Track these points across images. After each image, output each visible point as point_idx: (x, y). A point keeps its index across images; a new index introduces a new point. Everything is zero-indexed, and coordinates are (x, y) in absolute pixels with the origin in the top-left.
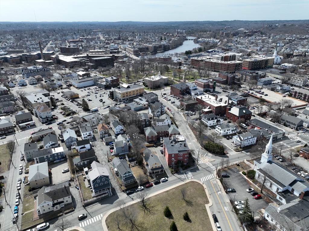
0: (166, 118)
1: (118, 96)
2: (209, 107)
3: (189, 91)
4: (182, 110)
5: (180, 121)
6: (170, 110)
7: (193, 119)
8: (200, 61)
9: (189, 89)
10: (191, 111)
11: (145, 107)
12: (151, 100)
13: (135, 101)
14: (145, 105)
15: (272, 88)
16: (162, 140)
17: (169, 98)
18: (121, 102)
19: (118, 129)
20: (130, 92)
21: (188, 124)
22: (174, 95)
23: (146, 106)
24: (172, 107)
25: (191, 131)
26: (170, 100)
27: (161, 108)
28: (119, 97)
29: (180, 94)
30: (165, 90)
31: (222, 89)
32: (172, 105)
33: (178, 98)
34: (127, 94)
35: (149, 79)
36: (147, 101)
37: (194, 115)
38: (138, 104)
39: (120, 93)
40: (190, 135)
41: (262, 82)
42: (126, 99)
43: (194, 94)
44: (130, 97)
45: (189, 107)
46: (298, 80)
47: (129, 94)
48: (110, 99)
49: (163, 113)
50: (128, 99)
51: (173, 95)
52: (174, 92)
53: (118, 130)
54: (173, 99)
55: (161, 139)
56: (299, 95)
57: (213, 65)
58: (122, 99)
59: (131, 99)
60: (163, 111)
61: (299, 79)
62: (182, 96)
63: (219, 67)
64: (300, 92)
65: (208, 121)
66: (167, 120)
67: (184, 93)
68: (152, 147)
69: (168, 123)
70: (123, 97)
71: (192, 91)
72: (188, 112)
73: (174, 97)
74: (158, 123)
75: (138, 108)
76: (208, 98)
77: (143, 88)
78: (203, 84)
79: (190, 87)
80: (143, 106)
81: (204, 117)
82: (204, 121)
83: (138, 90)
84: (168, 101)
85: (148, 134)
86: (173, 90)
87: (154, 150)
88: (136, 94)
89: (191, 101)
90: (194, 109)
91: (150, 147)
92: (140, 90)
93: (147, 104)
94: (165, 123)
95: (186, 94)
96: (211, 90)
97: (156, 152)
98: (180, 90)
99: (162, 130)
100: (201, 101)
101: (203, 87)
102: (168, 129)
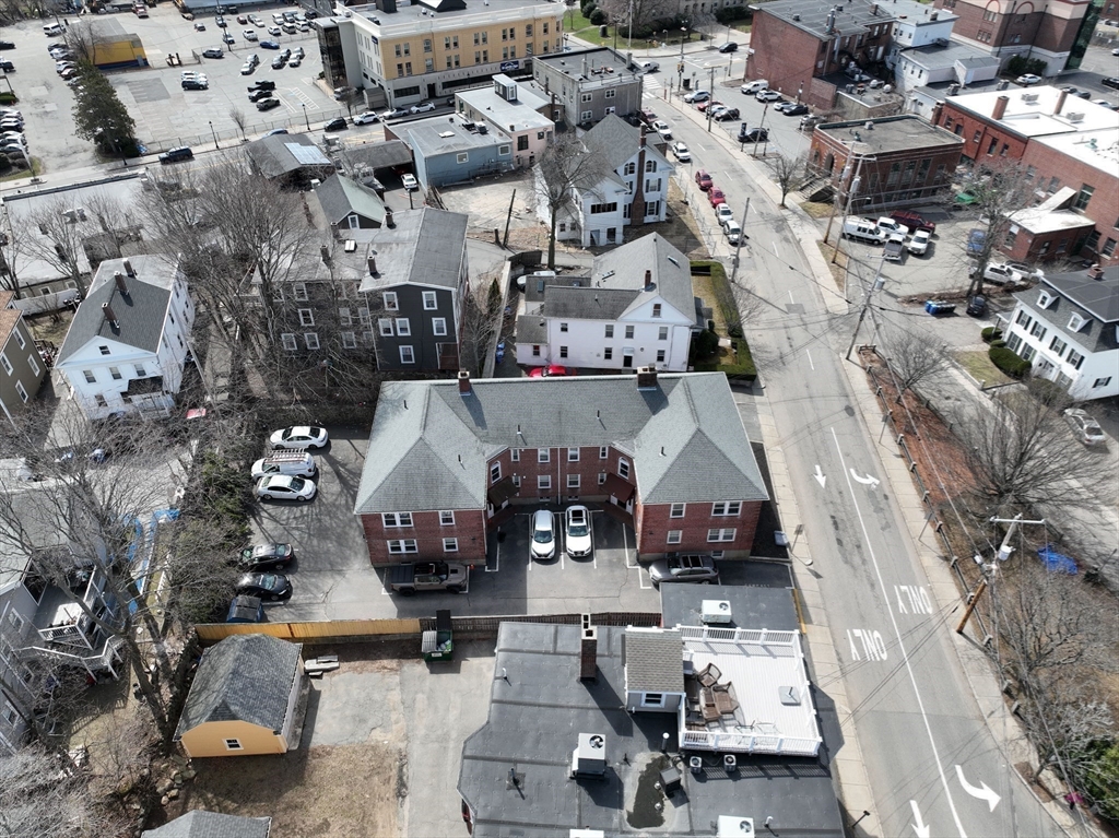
0: (649, 286)
1: (370, 62)
3: (883, 62)
4: (815, 198)
5: (790, 308)
6: (717, 198)
7: (910, 300)
9: (890, 45)
10: (900, 220)
11: (525, 154)
12: (582, 108)
13: (459, 106)
14: (523, 143)
16: (548, 548)
17: (728, 100)
18: (385, 106)
21: (861, 351)
22: (772, 87)
23: (537, 146)
24: (738, 173)
25: (888, 442)
26: (733, 116)
27: (633, 177)
28: (375, 69)
29: (817, 74)
30: (712, 49)
32: (742, 156)
33: (794, 105)
34: (429, 55)
36: (548, 110)
37: (919, 255)
38: (472, 127)
39: (375, 41)
40: (870, 493)
42: (424, 92)
43: (923, 81)
44: (456, 74)
45: (885, 177)
47: (441, 56)
48: (322, 83)
49: (649, 219)
50: (439, 91)
51: (763, 82)
52: (769, 60)
53: (110, 387)
54: (754, 114)
55: (544, 537)
58: (389, 89)
60: (650, 197)
62: (826, 89)
65: (1081, 351)
66: (657, 307)
67: (847, 64)
68: (393, 663)
69: (663, 336)
70: (400, 77)
71: (908, 61)
72: (872, 226)
73: (770, 97)
74: (564, 329)
75: (465, 156)
76: (1058, 112)
77: (553, 17)
78: (1003, 12)
79: (895, 26)
80: (504, 150)
81: (1048, 303)
82: (1033, 341)
83: (512, 30)
84: (718, 119)
85: (375, 492)
86: (770, 47)
87: (394, 716)
88: (502, 58)
89: (910, 129)
90: (922, 200)
91: (365, 659)
92: (529, 30)
93: (540, 136)
94: (630, 335)
95: (865, 77)
96: (1055, 60)
97: (409, 771)
98: (824, 46)
99: (561, 437)
100: (995, 134)
101: (994, 37)
102: (635, 431)
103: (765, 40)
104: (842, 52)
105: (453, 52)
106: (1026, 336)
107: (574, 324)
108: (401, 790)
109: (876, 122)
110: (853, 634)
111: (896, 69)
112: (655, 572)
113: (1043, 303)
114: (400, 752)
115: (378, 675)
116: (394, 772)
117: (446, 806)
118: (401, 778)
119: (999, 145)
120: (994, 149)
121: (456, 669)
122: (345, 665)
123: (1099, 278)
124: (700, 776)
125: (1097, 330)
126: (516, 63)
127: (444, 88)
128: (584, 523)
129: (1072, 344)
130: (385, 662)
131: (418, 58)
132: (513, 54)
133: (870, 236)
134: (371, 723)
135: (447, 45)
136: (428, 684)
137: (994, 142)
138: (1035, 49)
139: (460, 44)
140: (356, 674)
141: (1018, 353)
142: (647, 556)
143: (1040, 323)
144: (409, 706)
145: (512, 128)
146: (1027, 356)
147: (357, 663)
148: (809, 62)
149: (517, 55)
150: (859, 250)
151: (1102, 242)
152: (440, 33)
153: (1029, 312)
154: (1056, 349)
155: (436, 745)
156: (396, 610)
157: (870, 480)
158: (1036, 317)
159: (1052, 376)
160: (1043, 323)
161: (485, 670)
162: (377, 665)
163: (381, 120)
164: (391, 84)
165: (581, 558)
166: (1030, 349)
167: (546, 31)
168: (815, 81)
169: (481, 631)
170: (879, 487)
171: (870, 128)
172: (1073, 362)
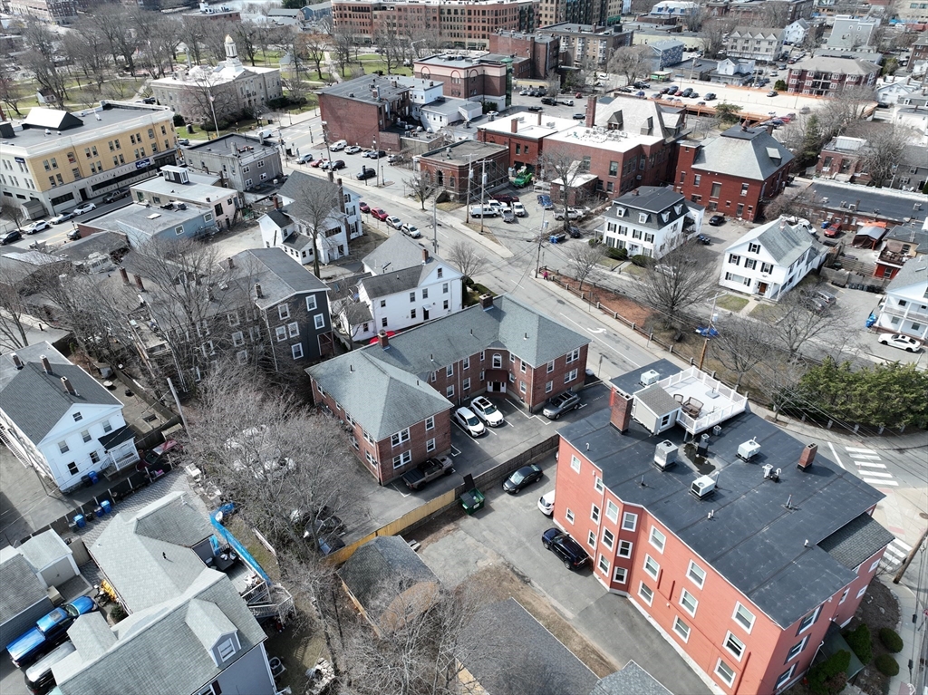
0: (429, 259)
1: (14, 181)
2: (575, 164)
4: (439, 201)
6: (380, 214)
7: (540, 240)
8: (376, 9)
9: (412, 105)
10: (500, 199)
11: (222, 218)
12: (245, 177)
13: (140, 195)
14: (218, 209)
15: (701, 74)
16: (480, 427)
18: (45, 215)
19: (75, 442)
20: (92, 153)
22: (350, 143)
23: (229, 210)
24: (377, 198)
25: (594, 309)
26: (341, 165)
28: (23, 185)
29: (381, 129)
31: (532, 95)
32: (368, 188)
33: (374, 150)
34: (75, 165)
35: (179, 82)
36: (222, 183)
37: (521, 215)
38: (170, 207)
39: (20, 160)
40: (607, 336)
41: (659, 58)
42: (78, 198)
43: (445, 122)
44: (101, 178)
46: (759, 42)
47: (85, 164)
49: (353, 236)
50: (90, 193)
51: (342, 142)
52: (341, 127)
53: (80, 454)
54: (354, 161)
55: (474, 421)
56: (814, 85)
57: (435, 18)
58: (45, 200)
59: (109, 194)
60: (351, 220)
61: (760, 36)
62: (392, 138)
63: (460, 23)
64: (822, 70)
65: (651, 232)
66: (440, 270)
67: (396, 120)
68: (452, 526)
69: (446, 290)
70: (53, 187)
71: (428, 113)
72: (489, 206)
73: (354, 150)
74: (383, 305)
75: (181, 228)
76: (540, 124)
77: (167, 121)
78: (463, 77)
79: (410, 93)
80: (208, 217)
81: (623, 214)
82: (621, 237)
83: (138, 135)
84: (334, 169)
85: (382, 422)
86: (339, 117)
87: (482, 551)
88: (135, 159)
89: (472, 147)
90: (497, 188)
91: (432, 532)
92: (151, 133)
93: (230, 202)
94: (425, 296)
95: (411, 126)
96: (500, 100)
97: (520, 568)
98: (380, 110)
99: (458, 354)
100: (517, 141)
101: (463, 93)
102: (496, 336)
103: (333, 112)
104: (392, 112)
105: (94, 159)
106: (616, 236)
107: (389, 299)
108: (525, 580)
109: (452, 147)
111: (422, 120)
112: (547, 412)
113: (620, 214)
114: (504, 564)
115: (449, 536)
116: (511, 574)
117: (556, 571)
118: (518, 574)
119: (522, 148)
120: (519, 150)
121: (491, 510)
122: (424, 543)
123: (638, 195)
124: (710, 443)
125: (654, 219)
126: (148, 160)
127: (94, 190)
128: (491, 404)
129: (645, 230)
130: (446, 528)
131: (65, 168)
132: (143, 154)
133: (490, 212)
134: (472, 560)
135: (88, 155)
136: (483, 525)
137: (518, 146)
138: (486, 96)
139: (98, 152)
140: (435, 544)
141: (615, 246)
142: (537, 406)
143: (622, 225)
144: (485, 541)
145: (208, 200)
146: (621, 247)
147: (430, 538)
148: (375, 123)
149: (147, 154)
150: (488, 222)
151: (605, 186)
152: (81, 146)
153: (613, 222)
154: (637, 237)
155: (520, 549)
157: (601, 330)
158: (619, 223)
159: (639, 252)
160: (624, 225)
162: (443, 532)
163: (51, 225)
164: (47, 195)
165: (501, 425)
166: (621, 242)
167: (164, 132)
168: (381, 133)
169: (488, 482)
170: (607, 331)
171: (450, 151)
172: (649, 239)
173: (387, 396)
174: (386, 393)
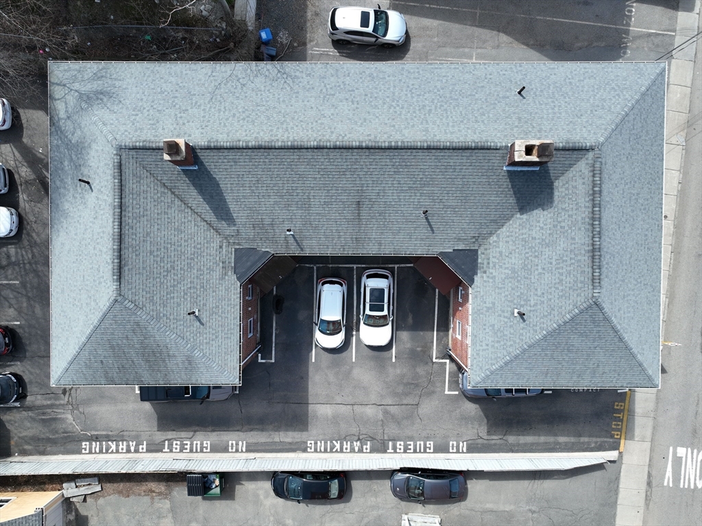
55: (332, 328)
68: (160, 487)
85: (71, 363)
91: (129, 480)
102: (479, 238)
110: (675, 453)
115: (147, 499)
121: (230, 496)
122: (109, 487)
130: (153, 485)
136: (201, 512)
140: (123, 497)
147: (122, 485)
156: (156, 416)
161: (262, 497)
162: (144, 488)
173: (96, 328)
174: (96, 322)
